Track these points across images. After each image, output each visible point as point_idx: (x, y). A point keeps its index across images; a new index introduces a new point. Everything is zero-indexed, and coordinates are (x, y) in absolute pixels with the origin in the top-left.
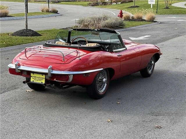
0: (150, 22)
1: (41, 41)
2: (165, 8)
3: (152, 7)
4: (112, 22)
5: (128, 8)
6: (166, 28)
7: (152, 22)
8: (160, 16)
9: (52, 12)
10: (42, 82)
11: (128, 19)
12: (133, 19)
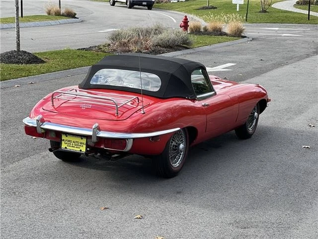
0: (235, 38)
1: (44, 73)
2: (260, 12)
3: (238, 10)
4: (169, 38)
5: (198, 9)
6: (263, 48)
7: (238, 37)
8: (251, 26)
9: (66, 16)
10: (81, 150)
11: (197, 31)
12: (206, 32)
